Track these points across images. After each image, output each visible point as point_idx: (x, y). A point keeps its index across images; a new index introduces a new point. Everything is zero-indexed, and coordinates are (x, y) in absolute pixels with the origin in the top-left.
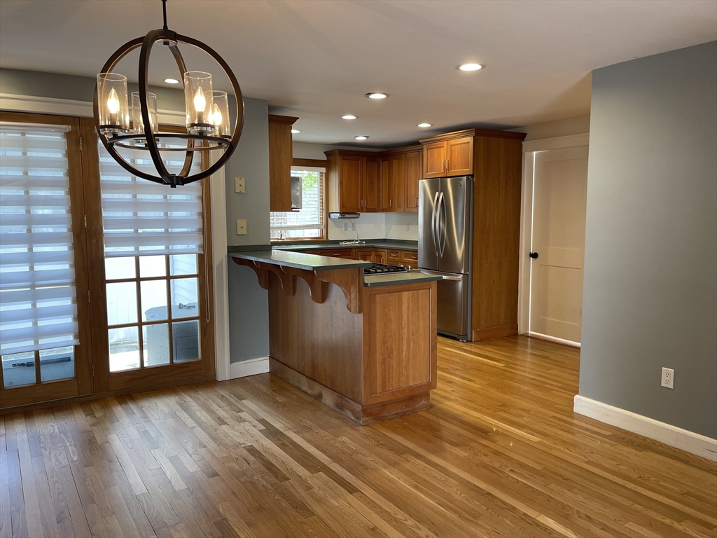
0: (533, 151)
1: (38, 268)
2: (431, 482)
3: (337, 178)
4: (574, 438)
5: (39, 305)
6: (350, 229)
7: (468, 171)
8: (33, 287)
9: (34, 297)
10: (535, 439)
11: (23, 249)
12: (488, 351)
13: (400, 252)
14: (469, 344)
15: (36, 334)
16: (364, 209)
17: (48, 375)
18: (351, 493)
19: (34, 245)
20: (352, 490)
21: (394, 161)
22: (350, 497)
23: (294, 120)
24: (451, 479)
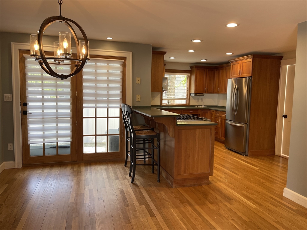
0: (287, 65)
1: (59, 111)
2: (190, 218)
3: (194, 78)
4: (276, 209)
5: (59, 125)
6: (200, 101)
7: (249, 75)
8: (57, 118)
9: (57, 122)
10: (254, 206)
11: (54, 104)
12: (254, 161)
13: (220, 112)
14: (246, 157)
15: (57, 136)
16: (206, 92)
17: (61, 152)
18: (151, 216)
19: (58, 102)
20: (152, 215)
21: (221, 70)
22: (150, 218)
23: (165, 53)
24: (200, 219)
